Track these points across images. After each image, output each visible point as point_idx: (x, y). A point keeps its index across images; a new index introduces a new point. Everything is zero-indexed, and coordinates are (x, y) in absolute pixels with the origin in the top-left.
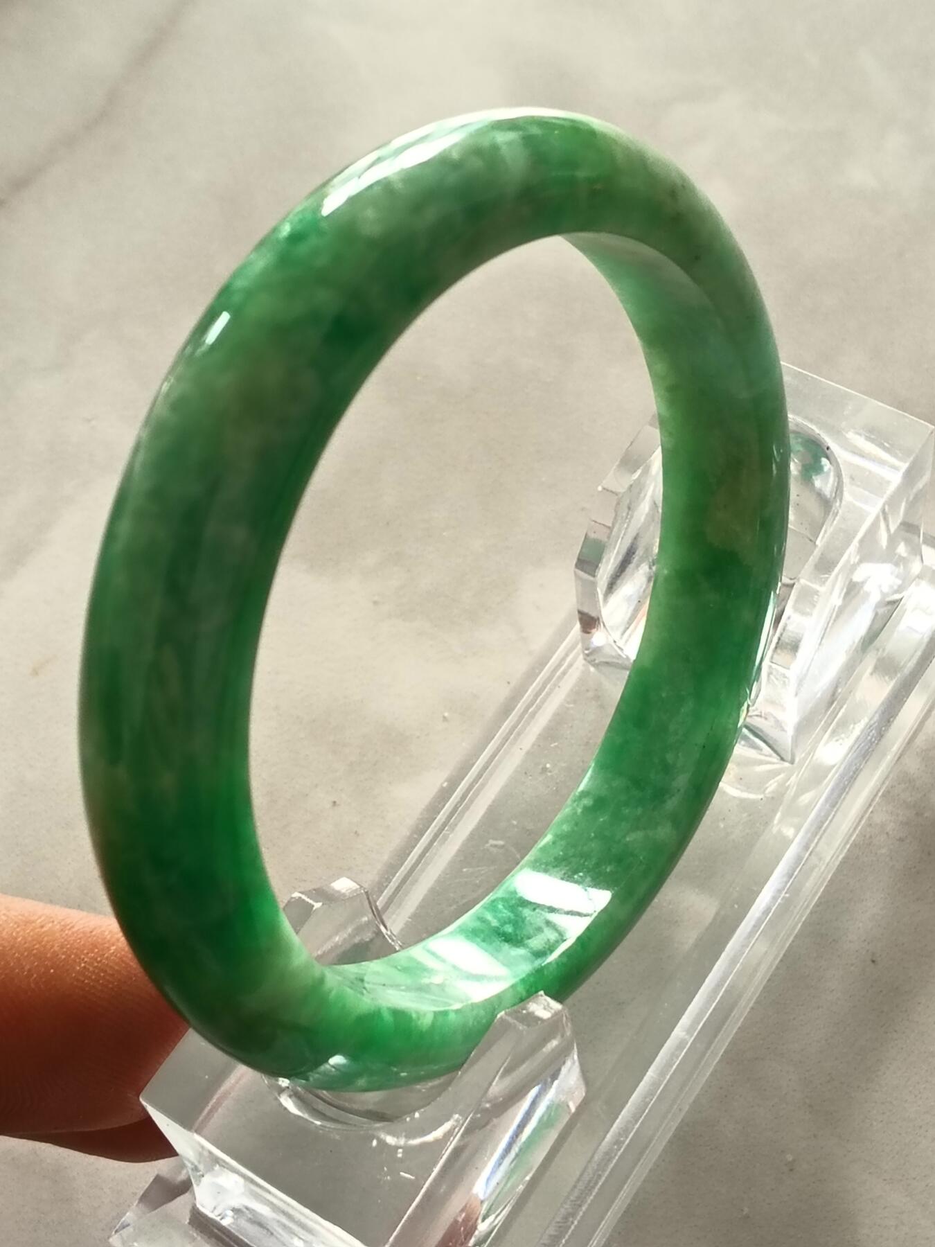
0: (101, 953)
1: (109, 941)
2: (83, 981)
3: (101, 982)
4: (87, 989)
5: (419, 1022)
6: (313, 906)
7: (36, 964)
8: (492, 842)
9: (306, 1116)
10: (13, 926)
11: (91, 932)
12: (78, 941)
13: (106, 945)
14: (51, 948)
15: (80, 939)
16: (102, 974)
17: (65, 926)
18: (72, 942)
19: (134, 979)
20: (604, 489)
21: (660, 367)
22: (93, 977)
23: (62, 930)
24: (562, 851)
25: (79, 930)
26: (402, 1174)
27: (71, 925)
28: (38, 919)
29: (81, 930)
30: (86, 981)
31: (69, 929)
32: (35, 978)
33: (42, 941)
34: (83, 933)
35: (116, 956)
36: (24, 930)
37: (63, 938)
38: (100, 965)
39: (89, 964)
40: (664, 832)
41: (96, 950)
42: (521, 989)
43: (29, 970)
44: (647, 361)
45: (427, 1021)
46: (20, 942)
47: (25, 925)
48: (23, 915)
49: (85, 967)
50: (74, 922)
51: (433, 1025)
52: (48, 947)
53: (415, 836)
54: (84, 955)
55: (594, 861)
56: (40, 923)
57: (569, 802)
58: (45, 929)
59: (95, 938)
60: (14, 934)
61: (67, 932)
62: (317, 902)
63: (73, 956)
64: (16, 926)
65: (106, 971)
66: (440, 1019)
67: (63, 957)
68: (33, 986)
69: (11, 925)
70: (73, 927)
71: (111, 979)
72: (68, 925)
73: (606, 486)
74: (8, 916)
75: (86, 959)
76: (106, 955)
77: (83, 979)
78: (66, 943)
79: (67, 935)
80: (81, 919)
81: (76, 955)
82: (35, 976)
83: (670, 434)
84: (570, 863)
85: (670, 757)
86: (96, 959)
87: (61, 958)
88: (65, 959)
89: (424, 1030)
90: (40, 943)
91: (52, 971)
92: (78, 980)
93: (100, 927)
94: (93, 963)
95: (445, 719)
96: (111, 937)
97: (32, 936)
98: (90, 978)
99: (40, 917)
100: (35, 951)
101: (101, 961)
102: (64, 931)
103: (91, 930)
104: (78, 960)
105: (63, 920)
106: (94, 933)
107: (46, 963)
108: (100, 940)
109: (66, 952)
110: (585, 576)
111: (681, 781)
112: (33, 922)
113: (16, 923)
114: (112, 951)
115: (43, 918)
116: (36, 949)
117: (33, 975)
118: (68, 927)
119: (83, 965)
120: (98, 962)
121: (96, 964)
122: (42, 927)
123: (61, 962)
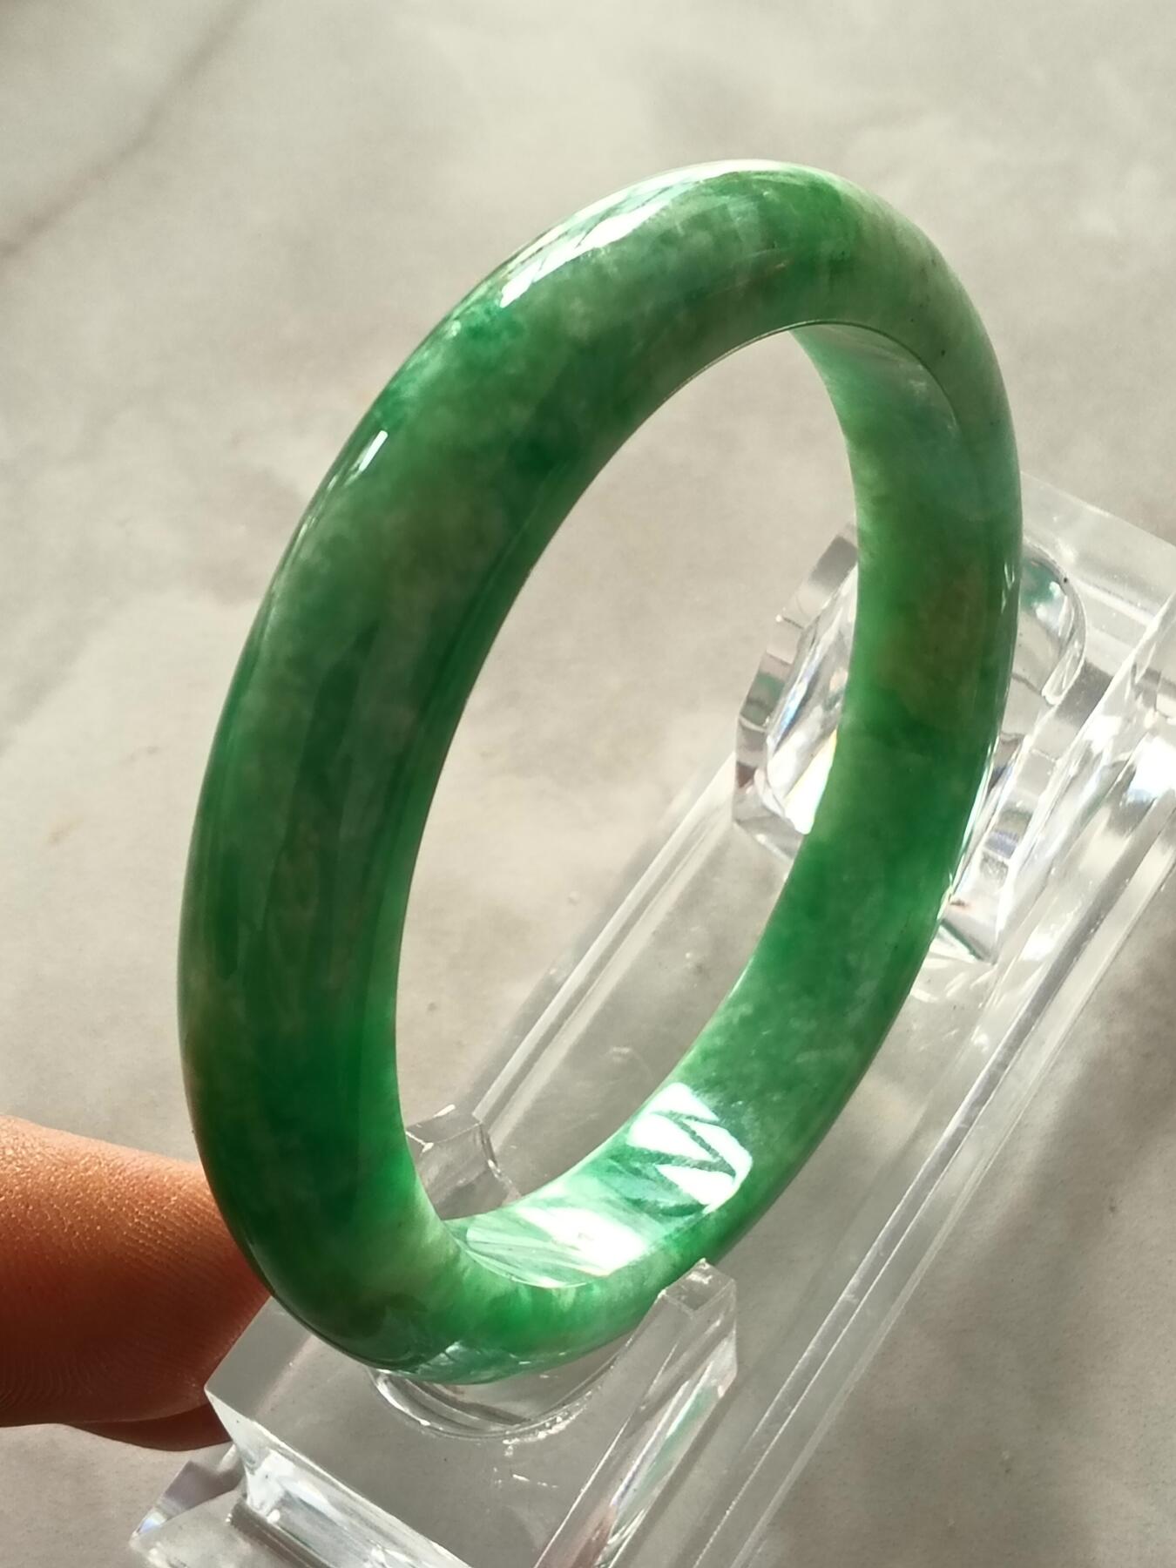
0: (159, 1205)
1: (169, 1189)
2: (137, 1241)
3: (159, 1242)
4: (141, 1250)
5: (560, 1302)
6: (423, 1147)
7: (79, 1218)
8: (615, 1049)
9: (407, 1410)
10: (50, 1169)
11: (147, 1177)
12: (131, 1189)
13: (165, 1195)
14: (97, 1199)
15: (133, 1186)
16: (160, 1232)
17: (114, 1169)
18: (123, 1190)
19: (199, 1238)
20: (786, 619)
21: (869, 474)
22: (149, 1236)
23: (111, 1174)
24: (715, 1071)
25: (132, 1174)
26: (515, 1476)
27: (122, 1168)
28: (81, 1160)
29: (135, 1175)
30: (141, 1241)
31: (120, 1174)
32: (78, 1237)
33: (87, 1190)
34: (137, 1178)
35: (178, 1209)
36: (64, 1174)
37: (113, 1184)
38: (157, 1220)
39: (144, 1220)
40: (844, 1053)
41: (153, 1202)
42: (675, 1254)
43: (71, 1227)
44: (851, 465)
45: (568, 1299)
46: (59, 1191)
47: (66, 1168)
48: (63, 1155)
49: (139, 1224)
50: (125, 1164)
51: (575, 1303)
52: (95, 1196)
53: (516, 1037)
54: (137, 1207)
55: (756, 1086)
56: (85, 1164)
57: (722, 1007)
58: (90, 1173)
59: (151, 1186)
60: (52, 1179)
61: (116, 1177)
62: (427, 1142)
63: (124, 1209)
64: (53, 1169)
65: (165, 1228)
66: (583, 1294)
67: (113, 1210)
68: (75, 1246)
69: (48, 1167)
70: (124, 1170)
71: (171, 1239)
72: (119, 1167)
73: (789, 616)
74: (43, 1155)
75: (140, 1213)
76: (165, 1208)
77: (136, 1238)
78: (116, 1191)
79: (117, 1180)
80: (135, 1160)
81: (128, 1206)
82: (77, 1234)
83: (872, 555)
84: (725, 1088)
85: (852, 958)
86: (153, 1213)
87: (110, 1211)
88: (115, 1212)
89: (565, 1310)
90: (84, 1191)
91: (99, 1228)
92: (131, 1239)
93: (158, 1170)
94: (149, 1219)
95: (571, 901)
96: (173, 1184)
97: (74, 1182)
98: (145, 1237)
99: (83, 1158)
100: (78, 1202)
101: (159, 1215)
102: (114, 1176)
103: (146, 1175)
104: (130, 1215)
105: (113, 1160)
106: (150, 1179)
107: (92, 1217)
108: (158, 1188)
109: (116, 1203)
110: (753, 727)
111: (867, 989)
112: (76, 1163)
113: (54, 1164)
114: (172, 1203)
115: (87, 1159)
116: (79, 1199)
117: (75, 1232)
118: (119, 1171)
119: (136, 1220)
120: (155, 1217)
121: (152, 1219)
122: (86, 1170)
123: (110, 1216)
